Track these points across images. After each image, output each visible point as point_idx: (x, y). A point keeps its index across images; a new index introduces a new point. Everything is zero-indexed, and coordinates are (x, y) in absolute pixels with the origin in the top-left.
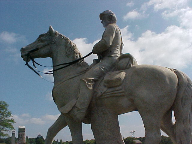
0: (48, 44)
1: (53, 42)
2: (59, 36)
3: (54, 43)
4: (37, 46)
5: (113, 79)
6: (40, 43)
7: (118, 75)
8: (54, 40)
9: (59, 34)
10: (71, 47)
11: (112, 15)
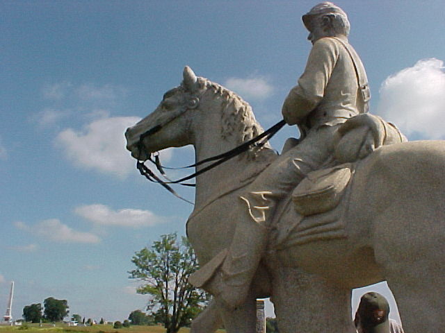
0: (182, 114)
1: (193, 107)
2: (207, 90)
3: (196, 108)
4: (159, 120)
5: (311, 192)
6: (164, 112)
7: (326, 180)
8: (195, 102)
9: (208, 85)
10: (233, 114)
11: (332, 14)
